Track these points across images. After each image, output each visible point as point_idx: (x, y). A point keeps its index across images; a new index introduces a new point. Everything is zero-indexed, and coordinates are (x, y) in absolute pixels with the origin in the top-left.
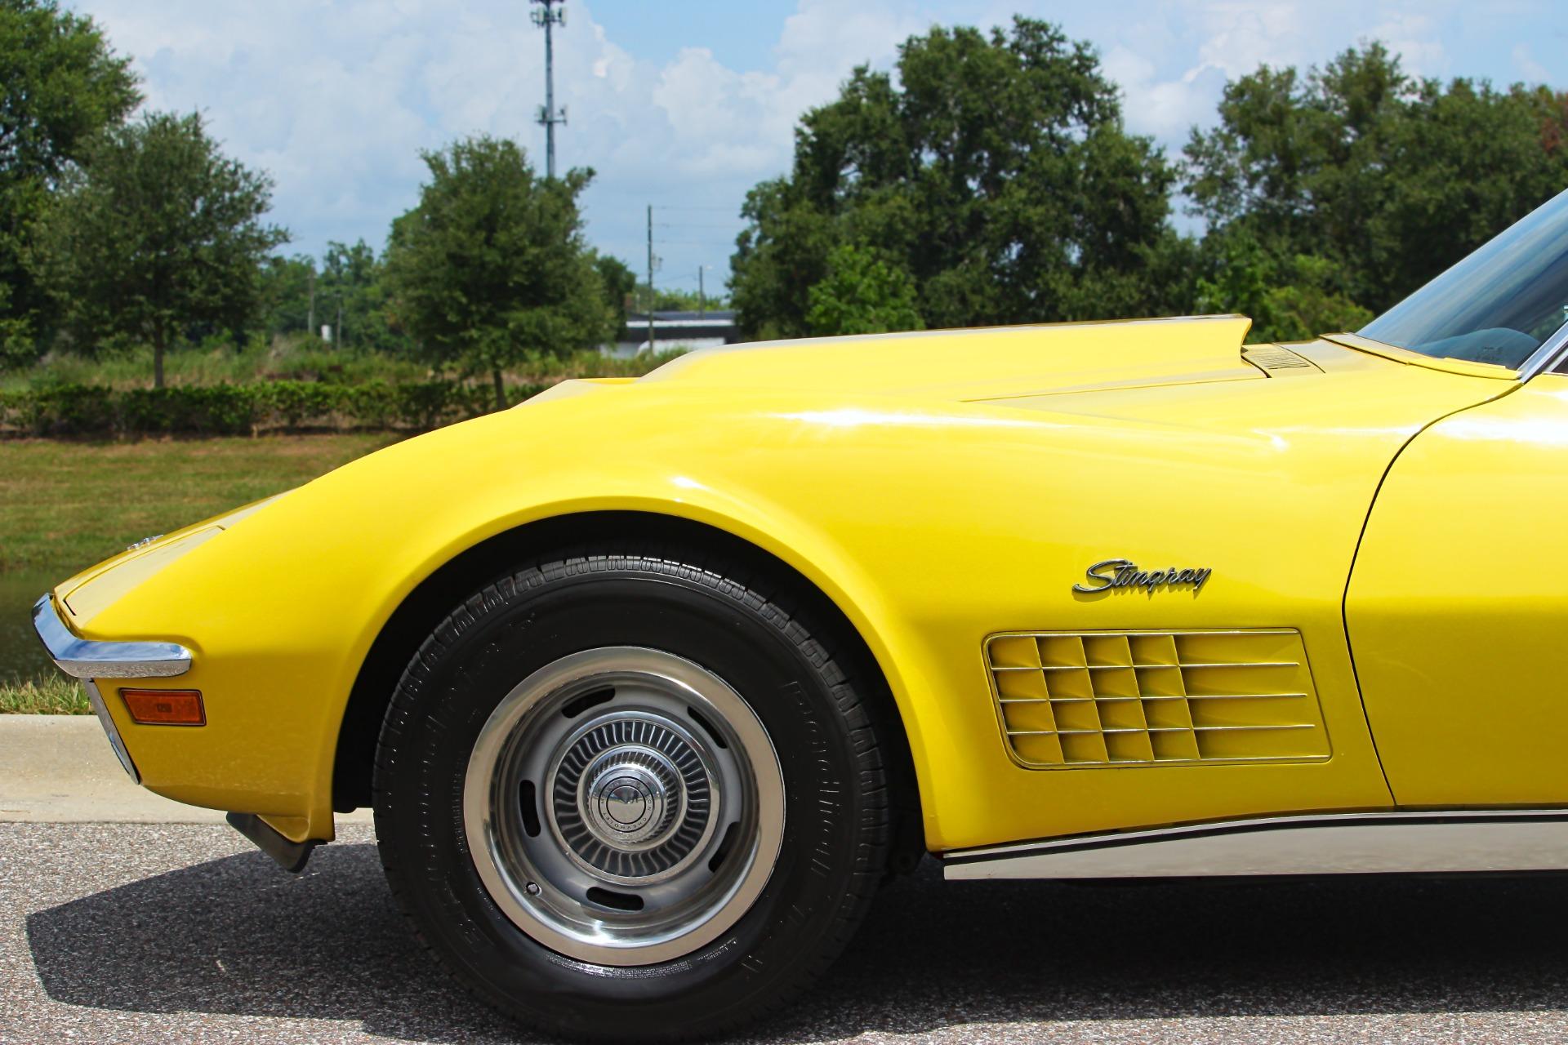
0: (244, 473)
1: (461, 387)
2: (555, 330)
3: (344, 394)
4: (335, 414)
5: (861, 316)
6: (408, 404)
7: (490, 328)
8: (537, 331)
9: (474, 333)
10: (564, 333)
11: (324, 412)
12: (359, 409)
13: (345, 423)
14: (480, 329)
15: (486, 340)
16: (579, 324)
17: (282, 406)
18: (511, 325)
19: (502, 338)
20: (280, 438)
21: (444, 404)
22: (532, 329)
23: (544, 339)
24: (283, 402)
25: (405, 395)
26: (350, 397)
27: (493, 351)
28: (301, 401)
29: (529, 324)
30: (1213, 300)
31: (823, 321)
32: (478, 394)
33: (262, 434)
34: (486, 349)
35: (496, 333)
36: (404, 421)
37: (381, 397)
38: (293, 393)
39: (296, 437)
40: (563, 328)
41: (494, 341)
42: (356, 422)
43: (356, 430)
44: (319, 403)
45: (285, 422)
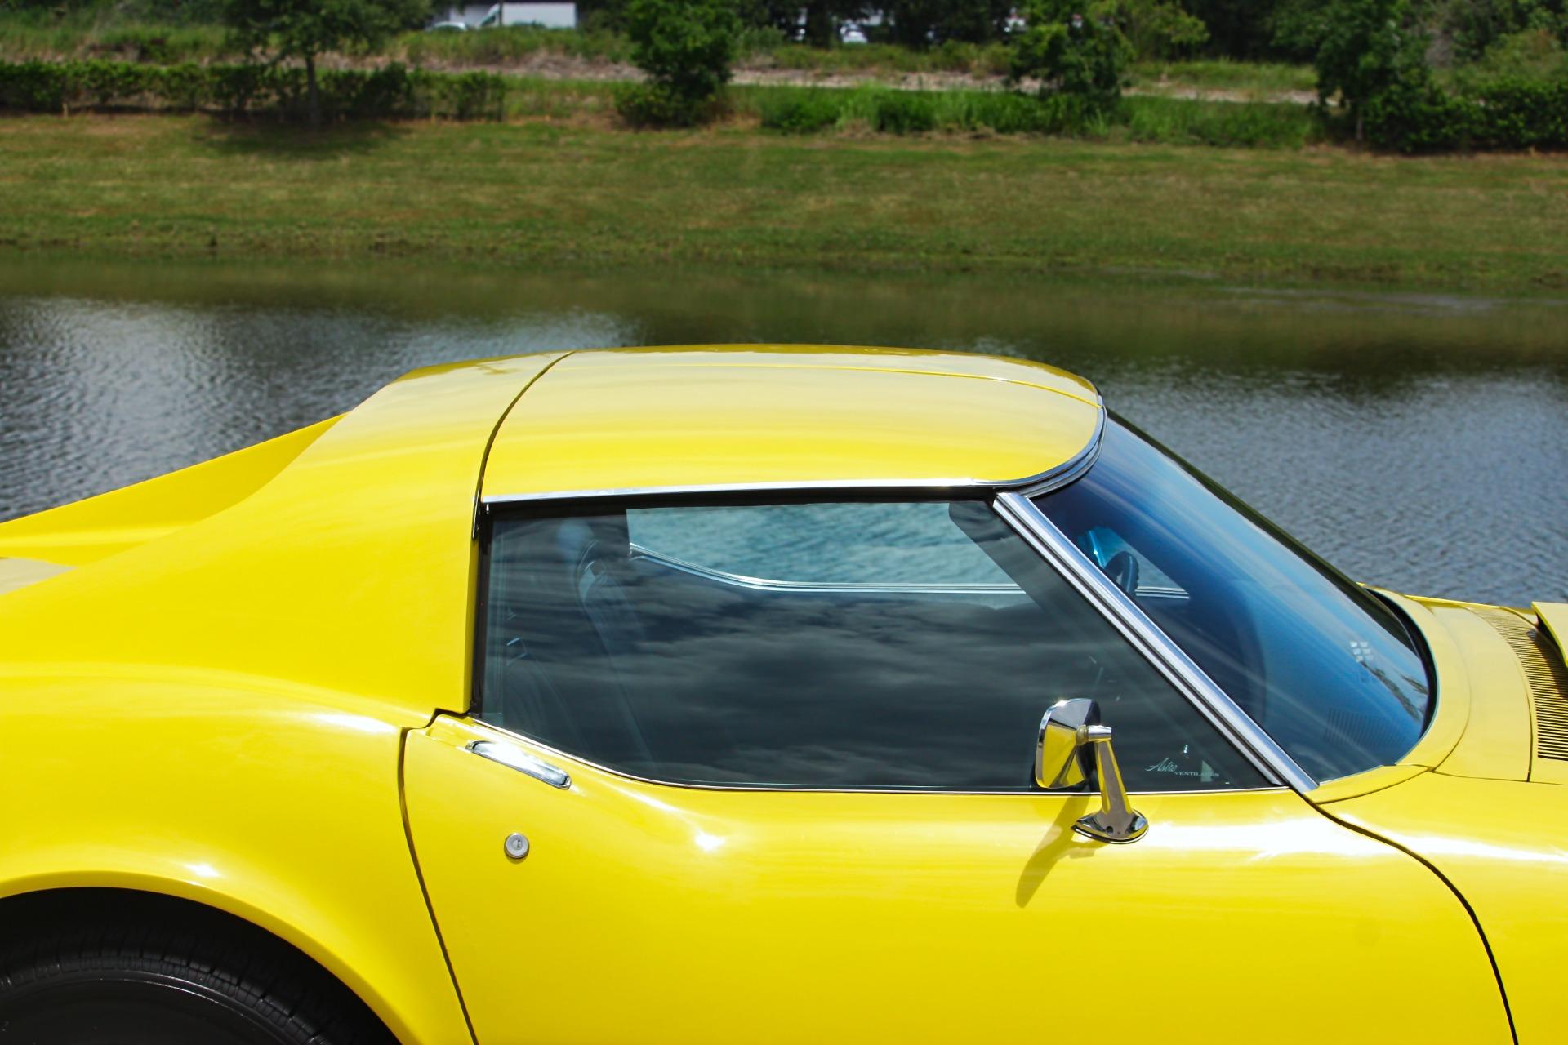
0: (52, 152)
1: (274, 71)
2: (369, 17)
3: (156, 75)
4: (147, 94)
5: (679, 13)
6: (219, 85)
7: (302, 14)
8: (350, 19)
9: (286, 19)
10: (376, 22)
11: (135, 92)
12: (171, 90)
13: (158, 103)
14: (292, 15)
15: (299, 26)
16: (392, 13)
17: (93, 85)
18: (323, 12)
19: (314, 24)
20: (89, 117)
21: (256, 87)
22: (344, 17)
23: (357, 27)
24: (94, 80)
25: (217, 79)
26: (162, 79)
27: (305, 38)
28: (113, 80)
29: (341, 11)
30: (1035, 11)
31: (640, 16)
32: (290, 79)
33: (74, 112)
34: (297, 35)
35: (308, 20)
36: (216, 103)
37: (193, 78)
38: (105, 72)
39: (106, 117)
40: (376, 16)
41: (305, 28)
42: (167, 103)
43: (166, 111)
44: (130, 83)
45: (96, 100)
